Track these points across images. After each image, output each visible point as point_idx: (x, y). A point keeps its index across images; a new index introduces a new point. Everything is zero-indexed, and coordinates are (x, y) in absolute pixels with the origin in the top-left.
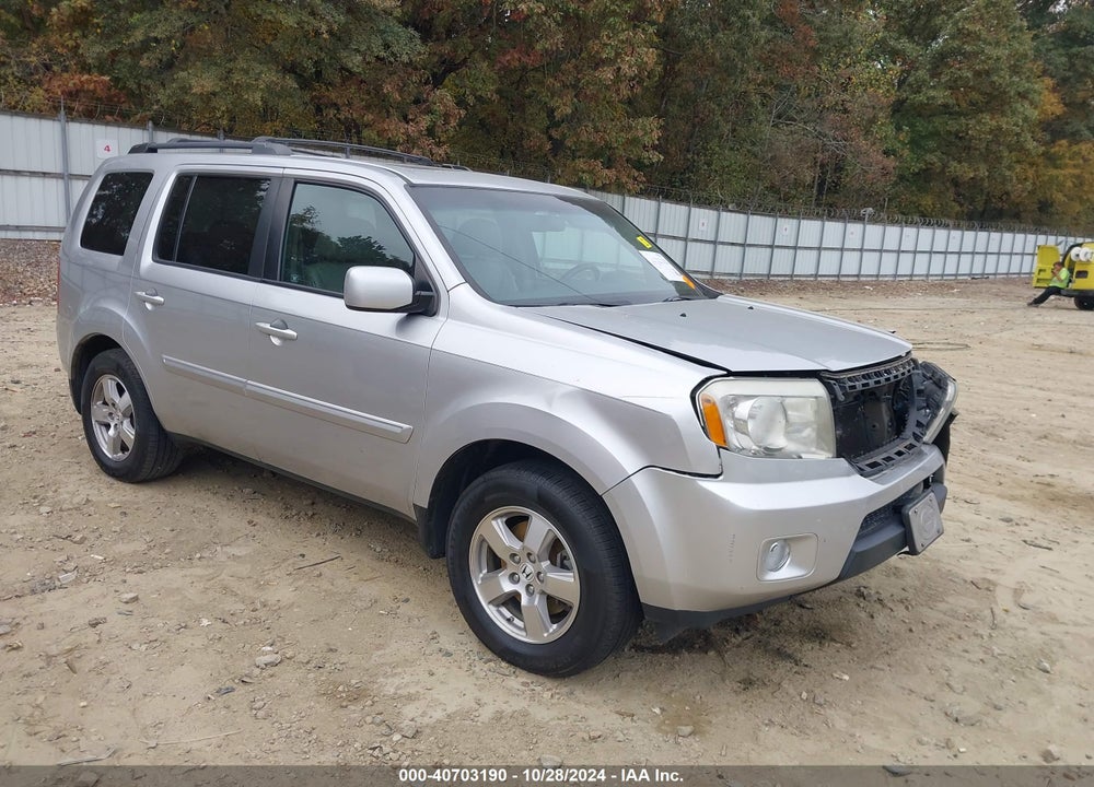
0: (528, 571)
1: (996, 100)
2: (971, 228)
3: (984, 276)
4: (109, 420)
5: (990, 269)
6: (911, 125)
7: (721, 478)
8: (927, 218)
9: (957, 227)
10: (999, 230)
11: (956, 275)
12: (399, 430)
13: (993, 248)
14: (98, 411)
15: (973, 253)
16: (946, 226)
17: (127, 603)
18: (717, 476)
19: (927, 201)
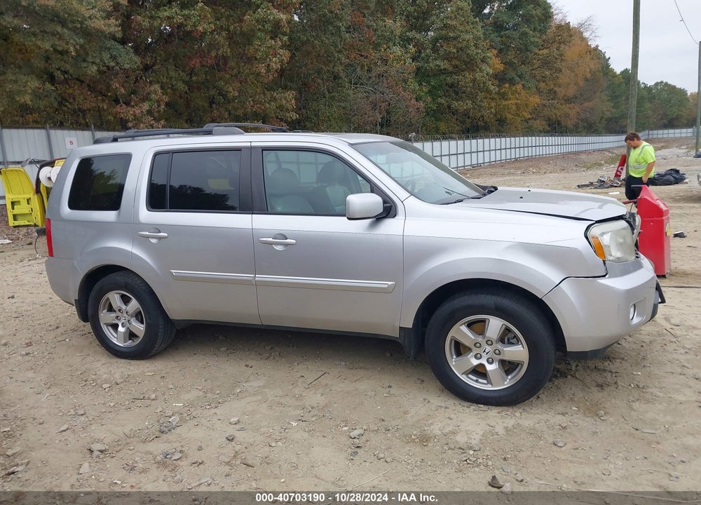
0: (487, 351)
1: (470, 64)
2: (467, 138)
3: (479, 165)
4: (116, 322)
5: (481, 161)
6: (428, 83)
7: (607, 276)
8: (446, 136)
9: (460, 138)
10: (481, 137)
11: (464, 166)
12: (386, 286)
13: (480, 149)
14: (105, 317)
15: (470, 153)
16: (454, 139)
17: (236, 424)
18: (604, 276)
19: (442, 126)
